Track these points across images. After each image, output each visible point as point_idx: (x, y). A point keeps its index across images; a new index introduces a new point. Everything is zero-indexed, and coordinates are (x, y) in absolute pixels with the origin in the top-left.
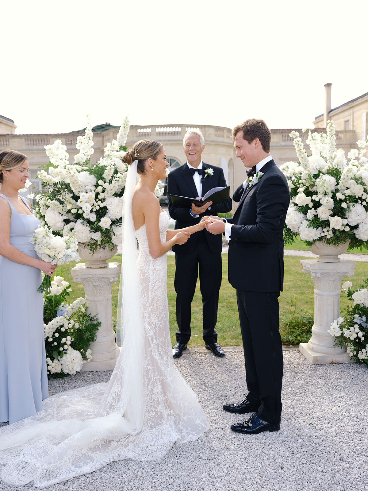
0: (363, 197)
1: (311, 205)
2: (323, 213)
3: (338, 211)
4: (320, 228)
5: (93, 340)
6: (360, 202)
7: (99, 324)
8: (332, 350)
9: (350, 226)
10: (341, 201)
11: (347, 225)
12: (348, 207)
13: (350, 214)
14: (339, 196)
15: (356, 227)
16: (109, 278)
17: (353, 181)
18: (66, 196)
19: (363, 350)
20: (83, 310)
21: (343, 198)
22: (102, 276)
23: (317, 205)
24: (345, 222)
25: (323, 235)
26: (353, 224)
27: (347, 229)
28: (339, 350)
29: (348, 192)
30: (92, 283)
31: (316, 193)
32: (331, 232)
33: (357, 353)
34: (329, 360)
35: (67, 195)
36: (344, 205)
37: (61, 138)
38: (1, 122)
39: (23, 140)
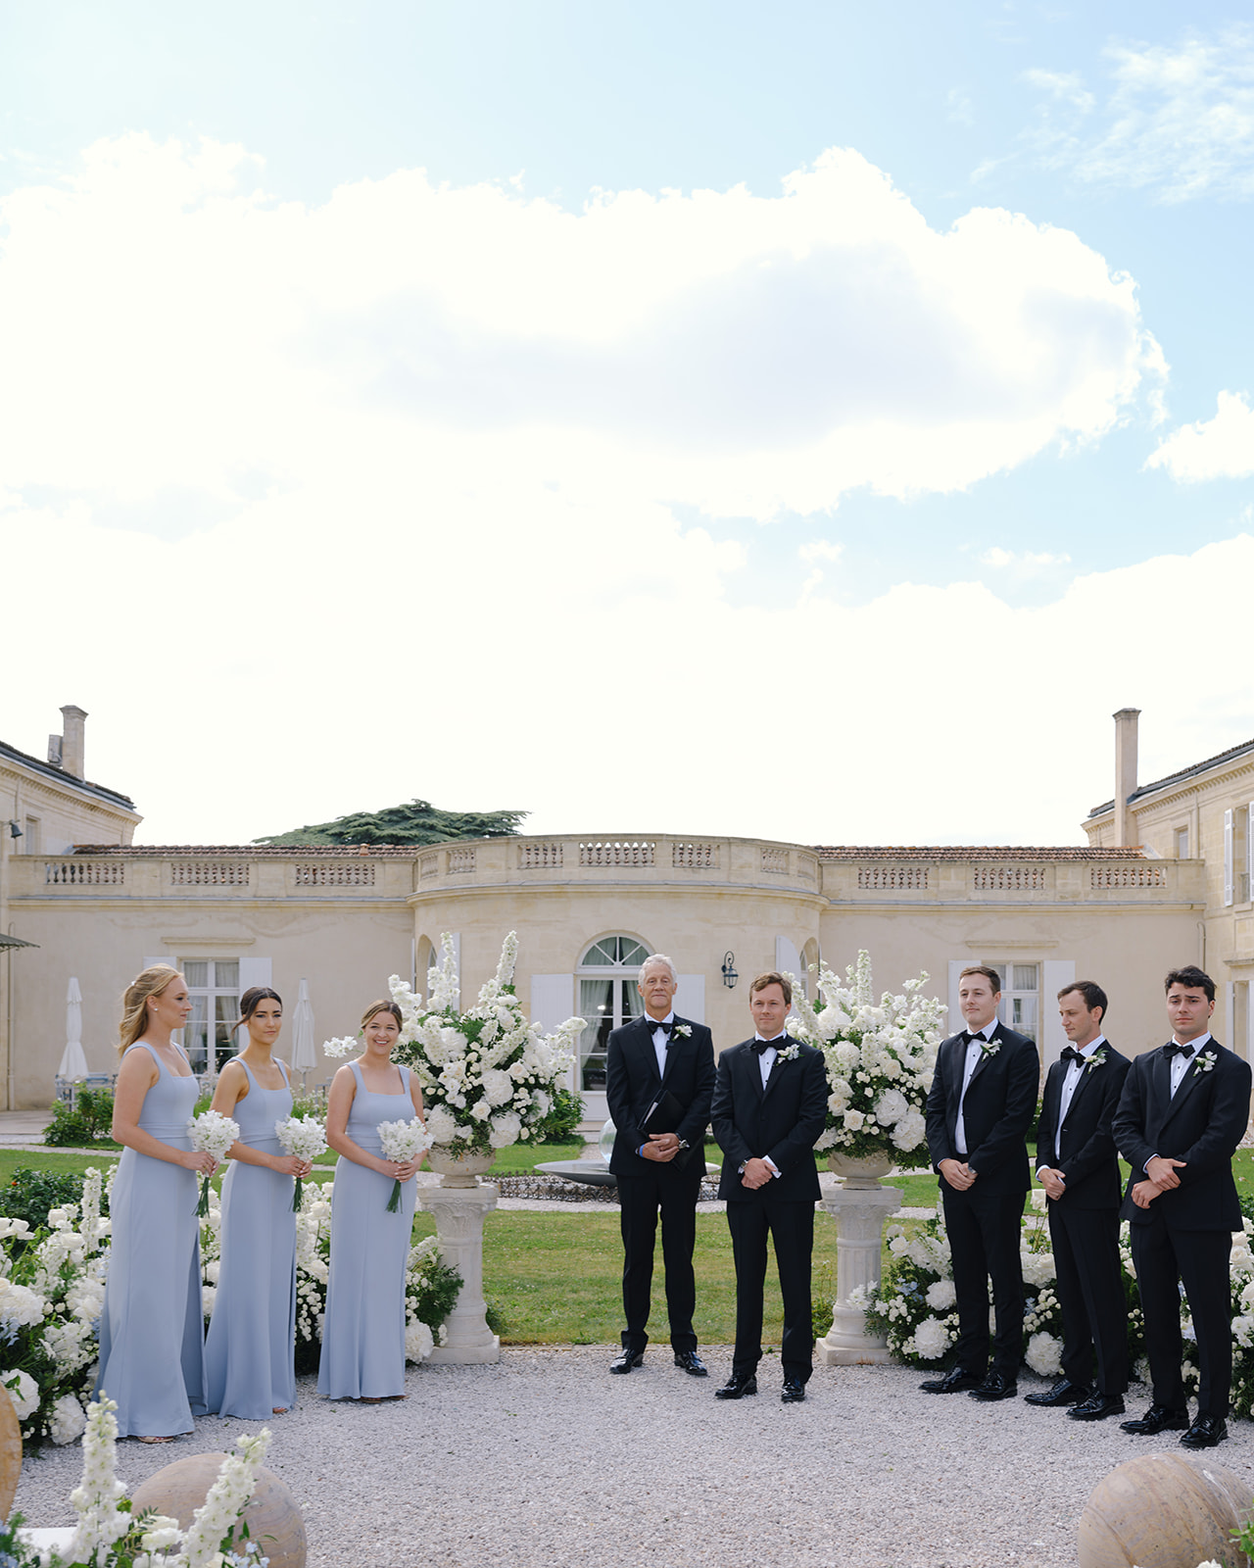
0: (902, 1080)
3: (859, 1102)
4: (833, 1129)
5: (448, 1311)
6: (897, 1087)
7: (460, 1283)
8: (861, 1341)
9: (880, 1127)
10: (864, 1085)
11: (875, 1124)
12: (876, 1095)
13: (879, 1106)
14: (861, 1077)
15: (891, 1128)
16: (481, 1205)
17: (886, 1053)
19: (910, 1338)
20: (434, 1259)
21: (867, 1080)
22: (469, 1201)
24: (871, 1119)
25: (838, 1140)
26: (886, 1123)
27: (875, 1131)
28: (874, 1341)
29: (875, 1072)
30: (452, 1213)
32: (850, 1136)
33: (902, 1345)
34: (856, 1358)
35: (421, 1066)
36: (869, 1092)
37: (282, 866)
38: (93, 808)
39: (167, 868)
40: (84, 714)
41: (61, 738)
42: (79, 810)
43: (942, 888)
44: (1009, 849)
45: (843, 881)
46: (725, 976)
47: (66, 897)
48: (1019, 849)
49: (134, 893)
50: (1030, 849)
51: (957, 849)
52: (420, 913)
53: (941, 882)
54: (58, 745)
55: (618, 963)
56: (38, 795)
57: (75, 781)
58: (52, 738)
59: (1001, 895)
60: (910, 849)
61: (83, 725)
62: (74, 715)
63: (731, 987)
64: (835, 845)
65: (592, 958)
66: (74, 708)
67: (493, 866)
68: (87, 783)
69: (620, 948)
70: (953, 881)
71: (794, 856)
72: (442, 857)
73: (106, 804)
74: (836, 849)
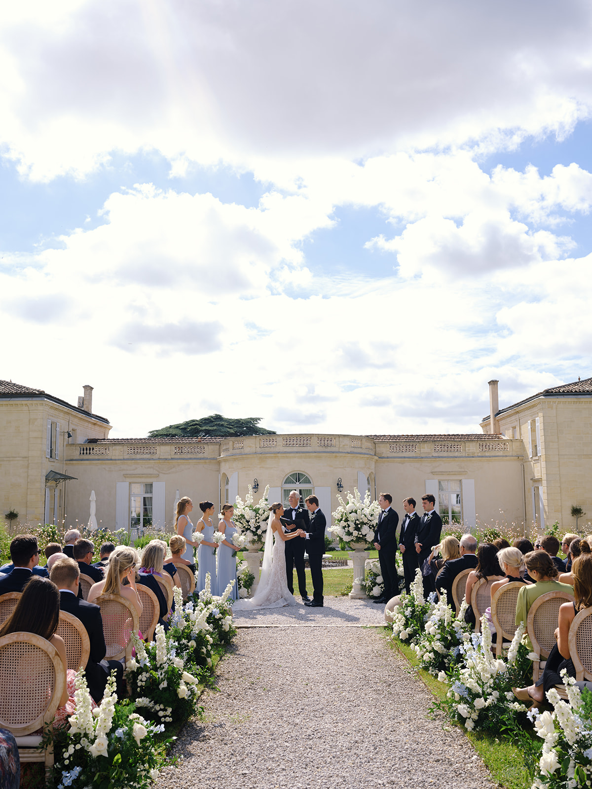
0: (368, 523)
1: (347, 526)
2: (351, 529)
3: (357, 529)
7: (254, 578)
8: (360, 592)
10: (358, 524)
11: (361, 534)
12: (361, 527)
13: (362, 530)
14: (357, 522)
15: (365, 535)
17: (364, 516)
18: (243, 521)
19: (372, 591)
21: (359, 523)
23: (349, 526)
24: (360, 533)
27: (361, 536)
28: (362, 592)
29: (361, 521)
31: (349, 521)
32: (355, 538)
33: (370, 593)
34: (358, 597)
36: (359, 526)
37: (169, 447)
38: (95, 424)
39: (126, 448)
40: (92, 388)
41: (83, 398)
42: (90, 425)
43: (422, 452)
44: (449, 435)
45: (384, 450)
46: (338, 487)
47: (87, 460)
48: (453, 435)
49: (113, 458)
50: (457, 435)
51: (429, 435)
52: (223, 464)
53: (421, 449)
54: (82, 401)
55: (298, 483)
56: (76, 420)
57: (88, 414)
58: (80, 398)
59: (445, 454)
60: (411, 436)
61: (92, 393)
62: (88, 389)
63: (341, 491)
64: (382, 435)
65: (288, 481)
66: (88, 386)
67: (250, 447)
68: (93, 415)
69: (298, 477)
70: (426, 449)
71: (364, 440)
72: (231, 443)
73: (99, 422)
74: (382, 436)
